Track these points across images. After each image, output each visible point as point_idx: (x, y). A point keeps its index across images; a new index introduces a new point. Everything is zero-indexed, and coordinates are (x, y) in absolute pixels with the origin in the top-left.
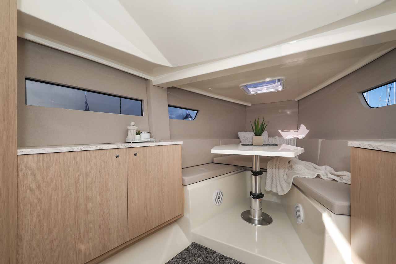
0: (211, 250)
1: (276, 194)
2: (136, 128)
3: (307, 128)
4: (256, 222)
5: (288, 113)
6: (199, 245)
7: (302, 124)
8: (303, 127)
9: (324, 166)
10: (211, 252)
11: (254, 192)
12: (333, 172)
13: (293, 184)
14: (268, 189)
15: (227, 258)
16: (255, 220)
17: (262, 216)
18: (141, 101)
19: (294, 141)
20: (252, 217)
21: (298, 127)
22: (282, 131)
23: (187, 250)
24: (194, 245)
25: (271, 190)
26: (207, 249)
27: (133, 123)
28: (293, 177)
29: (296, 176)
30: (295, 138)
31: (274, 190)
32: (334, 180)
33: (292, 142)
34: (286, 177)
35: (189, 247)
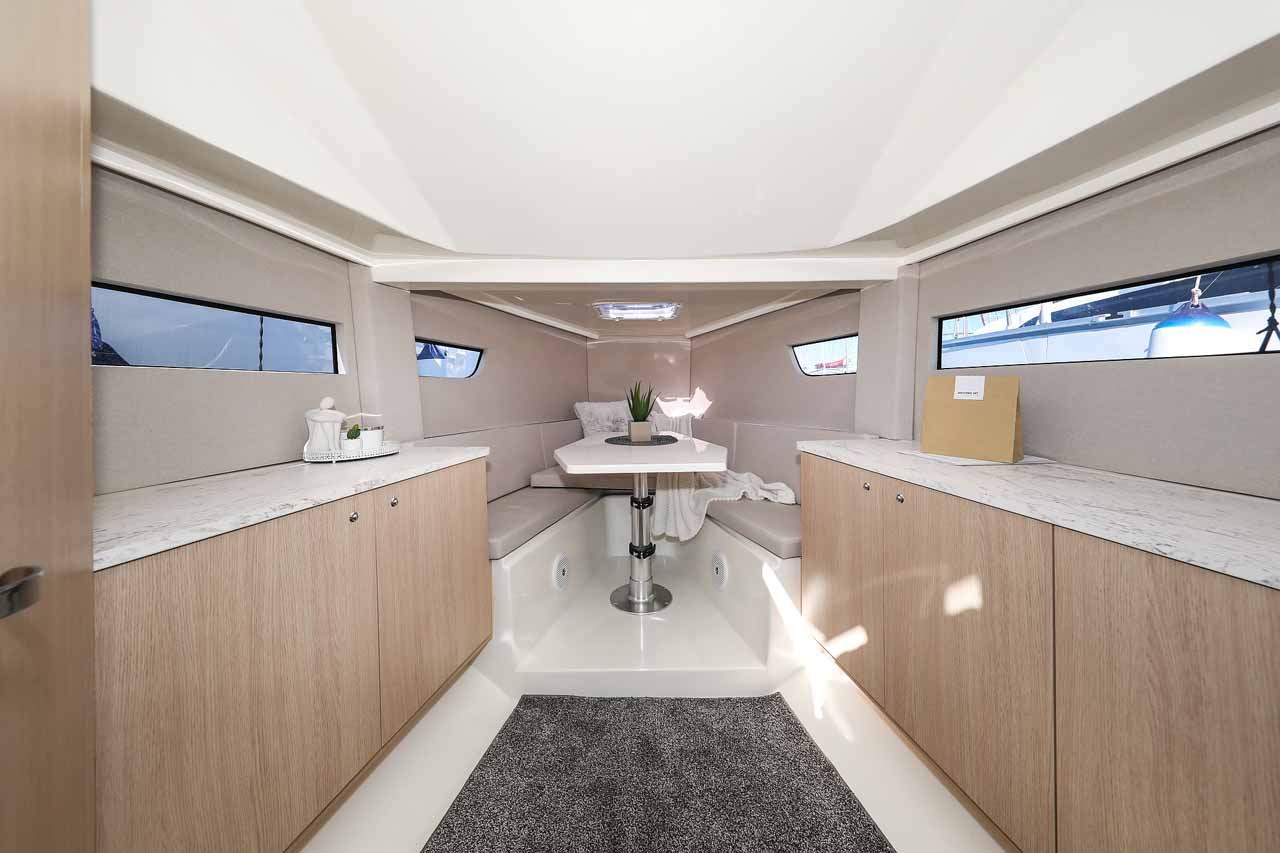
0: (572, 698)
1: (675, 539)
2: (340, 416)
3: (708, 397)
4: (641, 607)
5: (671, 361)
6: (540, 698)
7: (698, 389)
8: (699, 393)
9: (746, 474)
10: (574, 700)
11: (637, 545)
12: (762, 484)
13: (707, 515)
14: (658, 531)
15: (610, 701)
16: (639, 603)
17: (653, 593)
18: (333, 326)
19: (687, 422)
20: (636, 599)
21: (691, 393)
22: (662, 400)
23: (516, 716)
24: (527, 701)
25: (664, 534)
26: (560, 699)
27: (328, 402)
28: (708, 502)
29: (712, 499)
30: (688, 415)
31: (671, 533)
32: (766, 499)
33: (684, 424)
34: (692, 504)
35: (516, 711)
